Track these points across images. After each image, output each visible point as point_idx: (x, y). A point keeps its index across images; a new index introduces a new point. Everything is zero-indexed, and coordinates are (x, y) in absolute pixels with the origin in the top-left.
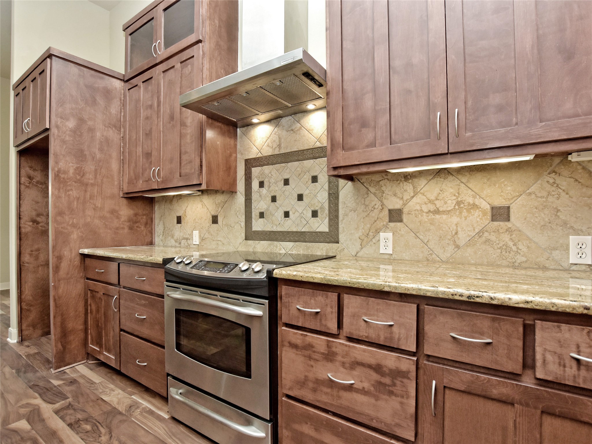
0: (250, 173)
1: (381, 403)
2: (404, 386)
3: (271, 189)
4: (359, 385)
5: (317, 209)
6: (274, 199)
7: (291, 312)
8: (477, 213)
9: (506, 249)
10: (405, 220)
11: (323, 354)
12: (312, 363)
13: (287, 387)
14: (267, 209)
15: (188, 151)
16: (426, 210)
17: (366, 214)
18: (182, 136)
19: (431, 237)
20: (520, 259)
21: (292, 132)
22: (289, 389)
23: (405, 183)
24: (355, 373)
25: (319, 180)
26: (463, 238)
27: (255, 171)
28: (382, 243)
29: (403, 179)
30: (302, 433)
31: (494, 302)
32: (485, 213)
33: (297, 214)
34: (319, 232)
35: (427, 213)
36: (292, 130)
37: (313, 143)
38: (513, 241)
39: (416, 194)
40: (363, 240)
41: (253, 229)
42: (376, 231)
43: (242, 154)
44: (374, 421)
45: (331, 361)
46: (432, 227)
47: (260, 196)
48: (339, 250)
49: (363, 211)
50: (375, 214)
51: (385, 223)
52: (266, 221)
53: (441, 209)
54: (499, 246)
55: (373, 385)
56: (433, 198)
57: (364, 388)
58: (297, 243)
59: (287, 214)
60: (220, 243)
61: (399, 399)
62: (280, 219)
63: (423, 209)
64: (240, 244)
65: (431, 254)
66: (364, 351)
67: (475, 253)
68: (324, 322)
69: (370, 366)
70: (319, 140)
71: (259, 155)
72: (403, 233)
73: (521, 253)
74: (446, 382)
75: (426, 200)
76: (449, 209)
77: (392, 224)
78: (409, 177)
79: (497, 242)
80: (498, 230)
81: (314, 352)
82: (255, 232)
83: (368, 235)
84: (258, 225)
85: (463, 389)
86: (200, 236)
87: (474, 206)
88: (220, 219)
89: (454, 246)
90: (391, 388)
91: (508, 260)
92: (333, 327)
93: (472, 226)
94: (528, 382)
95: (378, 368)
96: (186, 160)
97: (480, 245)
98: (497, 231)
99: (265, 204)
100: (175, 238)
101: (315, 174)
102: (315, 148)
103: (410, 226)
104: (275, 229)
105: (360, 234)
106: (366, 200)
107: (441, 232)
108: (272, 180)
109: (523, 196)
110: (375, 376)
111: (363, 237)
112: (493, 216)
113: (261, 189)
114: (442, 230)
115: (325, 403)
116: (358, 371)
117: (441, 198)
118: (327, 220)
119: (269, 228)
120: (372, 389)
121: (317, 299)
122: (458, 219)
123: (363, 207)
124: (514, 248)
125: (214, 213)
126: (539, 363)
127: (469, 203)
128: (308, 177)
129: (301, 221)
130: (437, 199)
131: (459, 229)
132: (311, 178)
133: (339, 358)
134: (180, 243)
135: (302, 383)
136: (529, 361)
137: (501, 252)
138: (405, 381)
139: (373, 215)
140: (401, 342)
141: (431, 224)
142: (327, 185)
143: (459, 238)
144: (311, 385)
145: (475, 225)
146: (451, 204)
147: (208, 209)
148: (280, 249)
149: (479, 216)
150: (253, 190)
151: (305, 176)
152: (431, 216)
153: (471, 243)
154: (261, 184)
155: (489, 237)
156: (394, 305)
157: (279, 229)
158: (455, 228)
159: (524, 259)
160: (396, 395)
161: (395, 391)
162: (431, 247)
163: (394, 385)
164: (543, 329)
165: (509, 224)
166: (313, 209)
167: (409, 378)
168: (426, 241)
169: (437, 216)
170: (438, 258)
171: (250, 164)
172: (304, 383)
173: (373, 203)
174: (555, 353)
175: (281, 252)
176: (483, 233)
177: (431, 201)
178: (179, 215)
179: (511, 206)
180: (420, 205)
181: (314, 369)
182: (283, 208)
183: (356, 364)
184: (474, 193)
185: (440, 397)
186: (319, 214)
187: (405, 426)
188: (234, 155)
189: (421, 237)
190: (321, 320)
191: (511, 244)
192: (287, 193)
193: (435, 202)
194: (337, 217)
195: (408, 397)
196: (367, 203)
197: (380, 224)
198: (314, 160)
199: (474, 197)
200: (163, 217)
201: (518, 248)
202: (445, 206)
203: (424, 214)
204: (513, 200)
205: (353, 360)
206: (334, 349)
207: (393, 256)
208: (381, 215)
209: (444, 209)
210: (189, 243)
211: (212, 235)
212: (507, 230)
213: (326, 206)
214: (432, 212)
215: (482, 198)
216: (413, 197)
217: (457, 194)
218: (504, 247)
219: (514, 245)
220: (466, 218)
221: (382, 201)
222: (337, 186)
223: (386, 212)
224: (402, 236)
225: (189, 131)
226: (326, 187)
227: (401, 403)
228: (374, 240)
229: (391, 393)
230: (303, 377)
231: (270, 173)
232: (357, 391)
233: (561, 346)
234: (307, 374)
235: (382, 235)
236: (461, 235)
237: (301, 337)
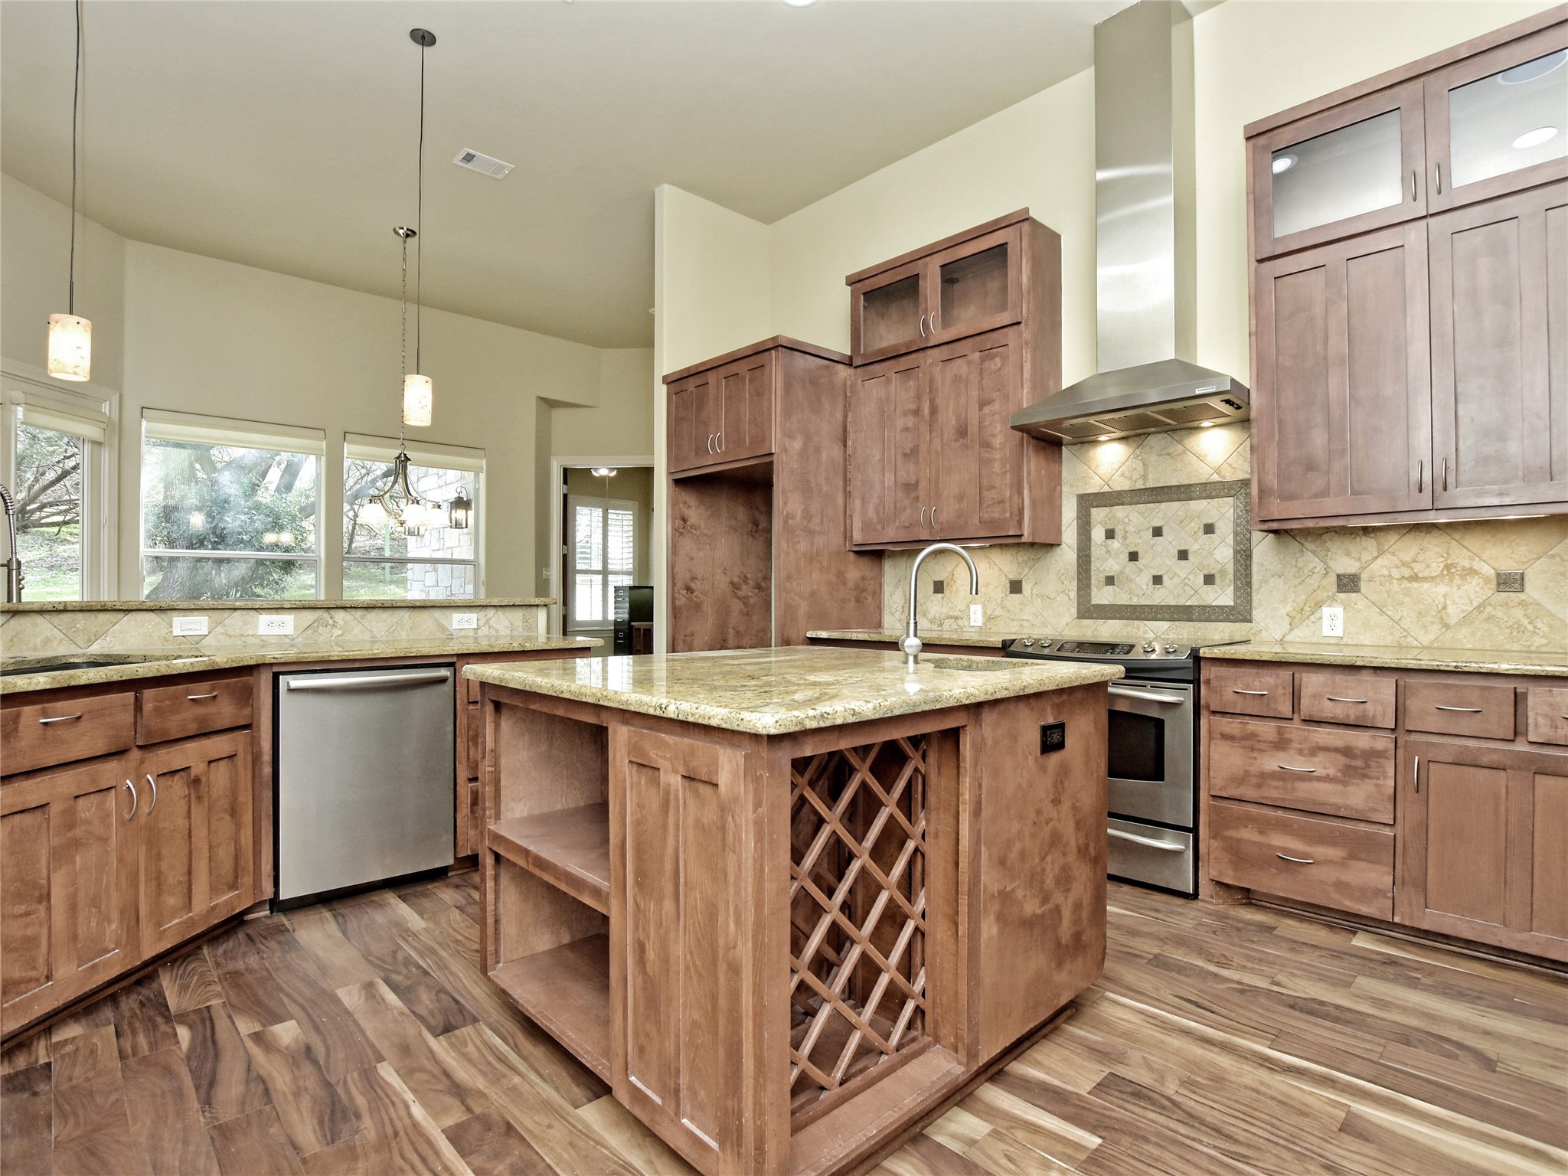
0: (1088, 516)
1: (1351, 789)
2: (1380, 767)
3: (1128, 541)
4: (1320, 772)
5: (1213, 572)
6: (1133, 557)
7: (1225, 698)
8: (1476, 580)
9: (1518, 628)
10: (1363, 590)
11: (1271, 742)
12: (1256, 754)
13: (1218, 788)
14: (1121, 573)
15: (997, 485)
16: (1397, 576)
17: (1299, 580)
18: (984, 463)
19: (1405, 614)
20: (1538, 641)
21: (1167, 457)
22: (1220, 790)
23: (1364, 538)
24: (1316, 759)
25: (1217, 531)
26: (1454, 614)
27: (1098, 514)
28: (1326, 622)
29: (1361, 533)
30: (1239, 840)
31: (1483, 671)
32: (1487, 581)
33: (1177, 580)
34: (1218, 607)
35: (1398, 580)
36: (1169, 454)
37: (1207, 476)
38: (1528, 618)
39: (1381, 553)
40: (1293, 618)
41: (1094, 602)
42: (1316, 604)
43: (1071, 486)
44: (1342, 809)
45: (1283, 749)
46: (1407, 600)
47: (1108, 551)
48: (1252, 632)
49: (1294, 576)
50: (1314, 581)
51: (1330, 593)
52: (1118, 590)
53: (1421, 575)
54: (1508, 625)
55: (1340, 771)
56: (1408, 559)
57: (1328, 775)
58: (1176, 623)
59: (1157, 580)
60: (1025, 624)
61: (1374, 781)
62: (1145, 587)
63: (1393, 575)
64: (1067, 625)
65: (1405, 637)
66: (1329, 733)
67: (1473, 634)
68: (1272, 706)
69: (1336, 750)
70: (1218, 471)
71: (1106, 489)
72: (1360, 607)
73: (1541, 634)
74: (1430, 756)
75: (1397, 562)
76: (1434, 574)
77: (1342, 596)
78: (1371, 529)
79: (1506, 619)
80: (1507, 604)
81: (1259, 741)
82: (1097, 606)
83: (1302, 610)
84: (1102, 596)
85: (1450, 761)
86: (984, 613)
87: (1472, 572)
88: (1026, 587)
89: (1440, 626)
90: (1363, 771)
91: (1521, 642)
92: (1285, 709)
93: (1469, 598)
94: (1521, 747)
95: (1347, 751)
96: (993, 499)
97: (1480, 624)
98: (1505, 605)
99: (1117, 563)
100: (930, 616)
101: (1210, 521)
102: (1210, 483)
103: (1372, 599)
104: (1135, 601)
105: (1289, 608)
106: (1300, 560)
107: (1421, 606)
108: (1131, 528)
109: (1543, 559)
110: (1342, 760)
111: (1294, 614)
112: (1499, 584)
113: (1110, 541)
114: (1423, 604)
115: (1275, 799)
116: (1320, 758)
117: (1421, 559)
118: (1232, 588)
119: (1123, 599)
120: (1339, 774)
121: (1263, 680)
122: (1447, 589)
123: (1294, 570)
124: (1530, 627)
125: (1012, 577)
126: (1531, 728)
127: (1464, 567)
128: (1197, 525)
129: (1184, 590)
130: (1415, 561)
131: (1448, 602)
132: (1202, 527)
133: (1295, 745)
134: (941, 625)
135: (1241, 780)
136: (1521, 728)
137: (1511, 633)
138: (1382, 761)
139: (1311, 582)
140: (1376, 720)
141: (1405, 594)
142: (1231, 537)
143: (1448, 615)
144: (1254, 781)
145: (1473, 597)
146: (1436, 568)
147: (1001, 570)
148: (1146, 632)
149: (1479, 584)
150: (1093, 543)
151: (1192, 524)
152: (1405, 584)
153: (1466, 620)
154: (1110, 534)
155: (1494, 613)
156: (1368, 681)
157: (1143, 602)
158: (1442, 600)
159: (1544, 641)
160: (1370, 778)
161: (1369, 773)
162: (1406, 627)
163: (1368, 767)
164: (1535, 695)
165: (1522, 596)
166: (1206, 572)
167: (1386, 758)
168: (1397, 619)
169: (1415, 585)
170: (1415, 642)
171: (1088, 502)
172: (1243, 779)
173: (1311, 566)
174: (1547, 716)
175: (1146, 636)
176: (1485, 608)
177: (1404, 564)
178: (938, 578)
179: (1526, 572)
180: (1389, 569)
181: (1259, 761)
182: (1150, 570)
183: (1317, 750)
184: (1471, 554)
185: (1423, 774)
186: (1217, 580)
187: (1382, 809)
188: (1059, 487)
189: (1390, 613)
190: (1268, 704)
191: (1525, 622)
192: (1158, 548)
193: (1412, 565)
194: (1249, 584)
195: (1385, 778)
196: (1300, 565)
197: (1322, 595)
198: (1209, 500)
199: (1471, 559)
200: (902, 583)
201: (1535, 627)
202: (1427, 570)
203: (1395, 581)
204: (1529, 564)
205: (1314, 745)
206: (1287, 736)
207: (1344, 640)
208: (1325, 582)
209: (1426, 574)
210: (962, 625)
211: (1009, 611)
212: (1519, 604)
213: (1230, 568)
214: (1406, 579)
215: (1484, 561)
216: (1376, 558)
217: (1445, 555)
218: (1515, 626)
219: (1529, 623)
220: (1459, 587)
221: (1325, 563)
222: (1249, 540)
223: (1334, 579)
224: (1358, 611)
225: (998, 456)
226: (1230, 539)
227: (1377, 785)
228: (1312, 618)
229: (1364, 776)
230: (1242, 773)
231: (1127, 517)
232: (1319, 779)
233: (1553, 709)
234: (1247, 768)
235: (1326, 611)
236: (1450, 610)
237: (1240, 726)
